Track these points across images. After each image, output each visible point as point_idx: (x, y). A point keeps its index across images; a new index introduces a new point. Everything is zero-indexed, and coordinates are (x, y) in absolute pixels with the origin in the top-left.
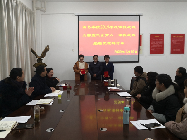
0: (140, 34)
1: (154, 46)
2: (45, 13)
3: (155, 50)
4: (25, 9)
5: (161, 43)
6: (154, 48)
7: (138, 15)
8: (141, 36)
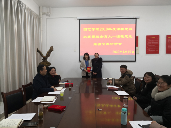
0: (137, 36)
1: (150, 46)
2: (50, 17)
3: (151, 50)
4: (33, 14)
5: (157, 43)
6: (150, 49)
7: (135, 18)
8: (138, 37)
